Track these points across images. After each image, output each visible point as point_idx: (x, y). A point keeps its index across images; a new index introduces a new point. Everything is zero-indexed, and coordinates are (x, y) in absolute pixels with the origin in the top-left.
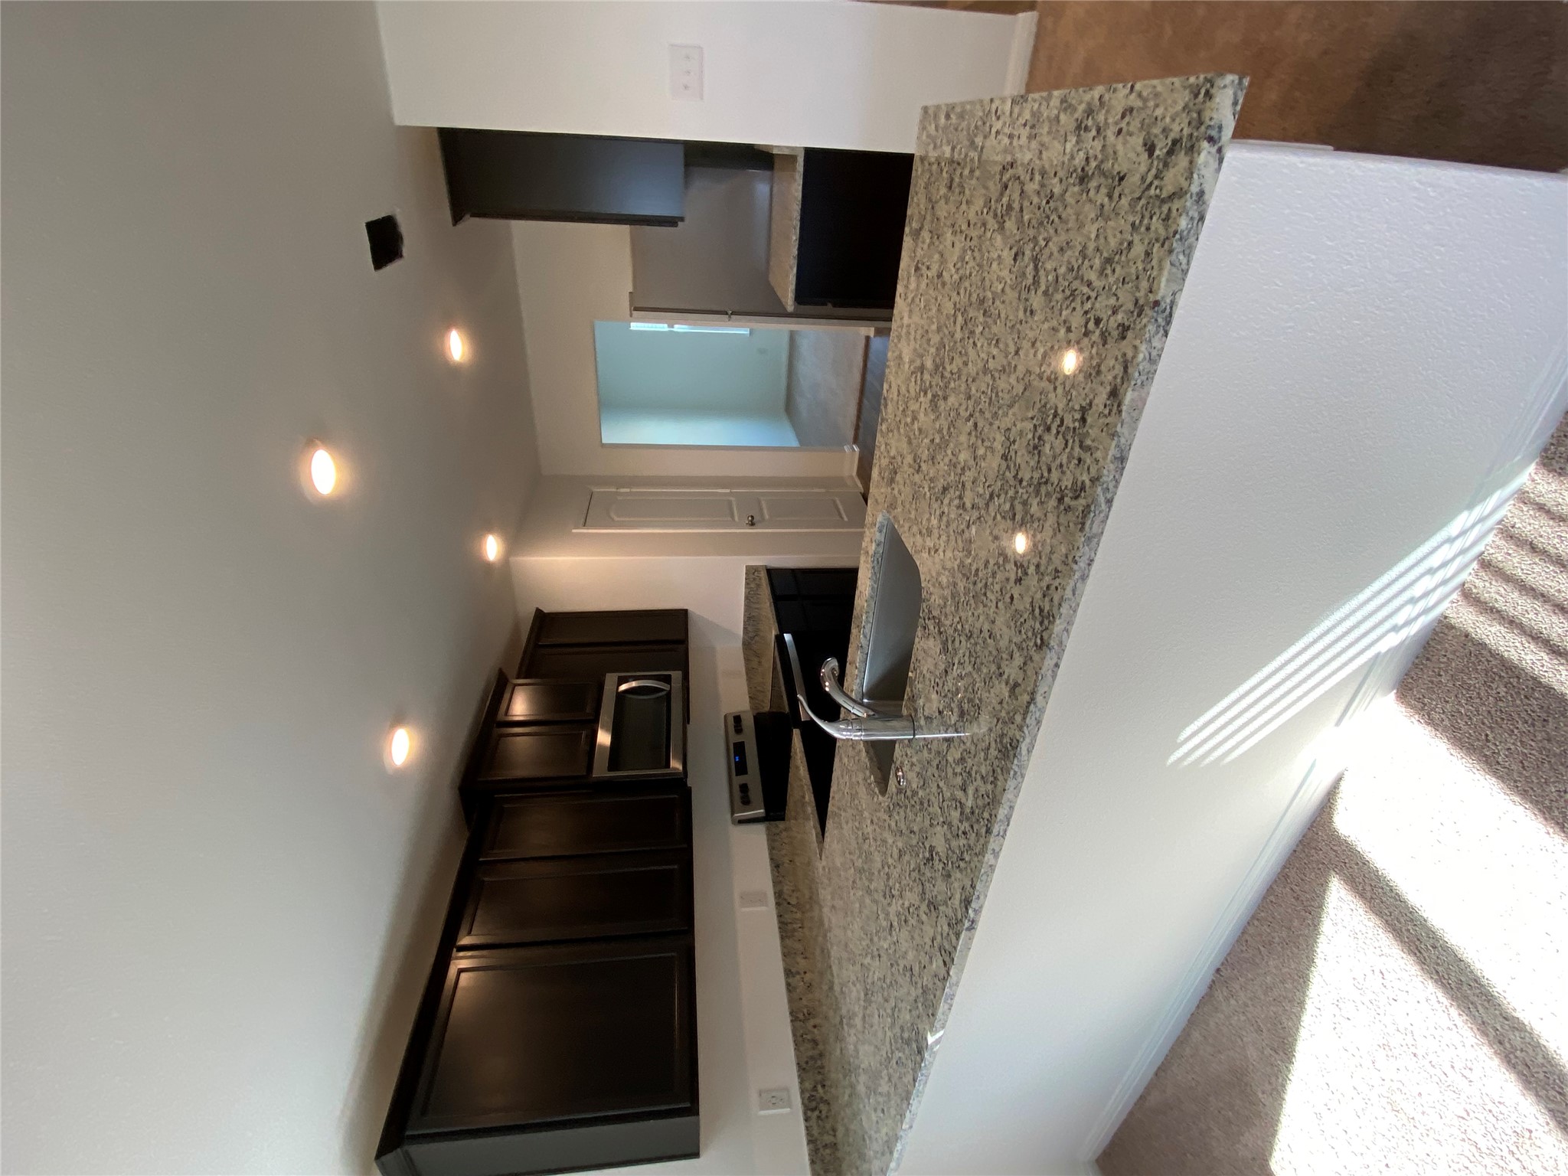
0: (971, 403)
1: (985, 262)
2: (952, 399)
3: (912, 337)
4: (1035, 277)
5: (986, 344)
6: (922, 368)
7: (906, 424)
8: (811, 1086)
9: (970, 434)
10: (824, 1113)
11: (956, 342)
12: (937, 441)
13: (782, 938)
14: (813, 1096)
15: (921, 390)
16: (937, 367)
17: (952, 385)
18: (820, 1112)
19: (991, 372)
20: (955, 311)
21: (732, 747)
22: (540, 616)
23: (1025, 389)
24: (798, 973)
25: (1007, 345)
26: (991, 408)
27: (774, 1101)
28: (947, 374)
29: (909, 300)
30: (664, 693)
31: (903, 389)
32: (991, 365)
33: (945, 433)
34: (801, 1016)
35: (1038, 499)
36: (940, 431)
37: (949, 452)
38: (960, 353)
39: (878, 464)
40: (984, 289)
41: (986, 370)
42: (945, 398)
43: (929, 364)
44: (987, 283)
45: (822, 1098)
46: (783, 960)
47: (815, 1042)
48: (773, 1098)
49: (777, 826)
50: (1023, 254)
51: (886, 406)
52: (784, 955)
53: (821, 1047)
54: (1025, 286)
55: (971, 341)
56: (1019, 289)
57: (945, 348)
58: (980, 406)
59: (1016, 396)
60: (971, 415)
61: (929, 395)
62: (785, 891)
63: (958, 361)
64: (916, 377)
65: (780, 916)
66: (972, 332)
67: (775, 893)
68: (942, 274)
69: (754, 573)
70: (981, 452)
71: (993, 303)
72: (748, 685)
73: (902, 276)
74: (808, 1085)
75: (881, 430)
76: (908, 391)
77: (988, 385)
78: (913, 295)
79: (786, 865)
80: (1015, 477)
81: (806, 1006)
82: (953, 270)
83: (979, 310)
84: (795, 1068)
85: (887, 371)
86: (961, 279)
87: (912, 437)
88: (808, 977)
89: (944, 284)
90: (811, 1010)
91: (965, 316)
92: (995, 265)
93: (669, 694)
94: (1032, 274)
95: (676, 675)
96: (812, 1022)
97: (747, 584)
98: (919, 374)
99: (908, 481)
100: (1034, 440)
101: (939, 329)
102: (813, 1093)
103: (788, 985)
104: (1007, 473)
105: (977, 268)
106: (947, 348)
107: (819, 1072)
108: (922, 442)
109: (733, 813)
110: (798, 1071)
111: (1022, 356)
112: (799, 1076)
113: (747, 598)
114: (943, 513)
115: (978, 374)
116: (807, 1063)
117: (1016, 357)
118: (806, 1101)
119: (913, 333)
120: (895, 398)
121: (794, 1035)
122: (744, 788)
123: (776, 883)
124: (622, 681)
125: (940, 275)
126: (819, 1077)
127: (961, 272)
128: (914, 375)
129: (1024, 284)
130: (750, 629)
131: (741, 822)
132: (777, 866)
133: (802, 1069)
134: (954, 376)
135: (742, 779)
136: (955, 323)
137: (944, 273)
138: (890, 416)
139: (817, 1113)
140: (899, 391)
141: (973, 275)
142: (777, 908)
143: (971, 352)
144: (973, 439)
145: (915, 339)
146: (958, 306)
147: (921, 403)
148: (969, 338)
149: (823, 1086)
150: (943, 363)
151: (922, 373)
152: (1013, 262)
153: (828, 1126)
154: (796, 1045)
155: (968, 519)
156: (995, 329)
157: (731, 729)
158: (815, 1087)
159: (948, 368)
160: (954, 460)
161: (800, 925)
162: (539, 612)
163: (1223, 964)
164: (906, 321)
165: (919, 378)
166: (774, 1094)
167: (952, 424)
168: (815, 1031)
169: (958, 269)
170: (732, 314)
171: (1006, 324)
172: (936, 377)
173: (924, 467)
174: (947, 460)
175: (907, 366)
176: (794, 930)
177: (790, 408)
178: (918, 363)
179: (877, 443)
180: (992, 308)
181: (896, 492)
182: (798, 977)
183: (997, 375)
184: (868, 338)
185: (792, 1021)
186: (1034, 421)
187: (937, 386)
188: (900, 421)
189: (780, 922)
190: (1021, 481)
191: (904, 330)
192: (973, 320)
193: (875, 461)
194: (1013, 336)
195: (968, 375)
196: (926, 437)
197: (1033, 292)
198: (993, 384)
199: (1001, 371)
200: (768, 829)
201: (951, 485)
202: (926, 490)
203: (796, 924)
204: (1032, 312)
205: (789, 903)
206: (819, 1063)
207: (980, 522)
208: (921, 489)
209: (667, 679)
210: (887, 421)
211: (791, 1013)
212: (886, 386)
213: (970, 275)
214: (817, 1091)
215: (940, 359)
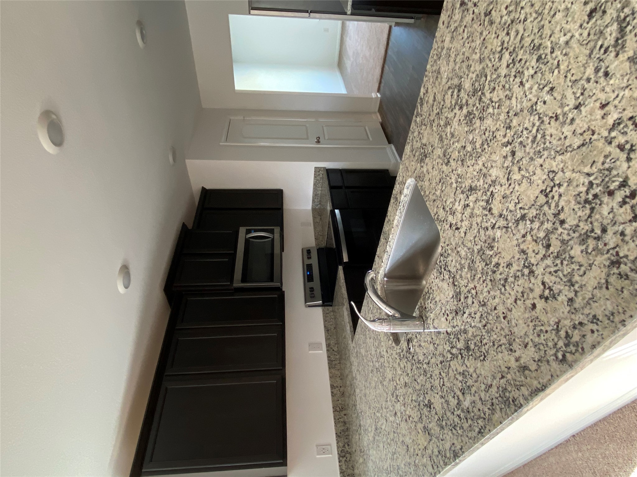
0: (510, 133)
1: (546, 11)
2: (489, 122)
3: (452, 60)
4: (617, 40)
5: (536, 87)
6: (459, 87)
7: (439, 125)
8: (342, 445)
9: (505, 157)
10: (348, 458)
11: (499, 76)
12: (469, 148)
13: (329, 368)
14: (343, 450)
15: (456, 103)
16: (475, 91)
17: (491, 110)
18: (347, 458)
19: (539, 114)
20: (502, 49)
21: (305, 267)
22: (205, 192)
23: (583, 145)
24: (337, 387)
25: (564, 96)
26: (534, 146)
27: (324, 451)
28: (486, 100)
29: (452, 28)
30: (270, 239)
31: (439, 97)
32: (540, 107)
33: (478, 146)
34: (338, 409)
35: (583, 247)
36: (473, 142)
37: (480, 163)
38: (504, 87)
39: (411, 144)
40: (541, 36)
41: (532, 110)
42: (481, 119)
43: (467, 85)
44: (547, 31)
45: (347, 451)
46: (330, 380)
47: (345, 423)
48: (323, 449)
49: (328, 309)
50: (604, 12)
51: (422, 105)
52: (331, 377)
53: (347, 425)
54: (601, 47)
55: (518, 80)
56: (592, 44)
57: (486, 78)
58: (521, 139)
59: (570, 146)
60: (509, 143)
61: (465, 111)
62: (331, 343)
63: (500, 94)
64: (453, 92)
65: (328, 357)
66: (520, 73)
67: (326, 345)
68: (490, 13)
69: (319, 171)
70: (516, 176)
71: (552, 53)
72: (315, 231)
73: (447, 6)
74: (341, 444)
75: (416, 120)
76: (444, 100)
77: (534, 125)
78: (456, 25)
79: (332, 330)
80: (556, 215)
81: (341, 404)
82: (505, 12)
83: (531, 54)
84: (334, 436)
85: (425, 79)
86: (512, 22)
87: (444, 136)
88: (342, 389)
89: (491, 23)
90: (343, 406)
91: (514, 55)
92: (559, 16)
93: (273, 240)
94: (614, 35)
95: (277, 230)
96: (344, 412)
97: (315, 177)
98: (456, 91)
99: (436, 167)
100: (587, 194)
101: (481, 60)
102: (343, 449)
103: (332, 393)
104: (546, 208)
105: (534, 15)
106: (489, 78)
107: (347, 438)
108: (453, 144)
109: (306, 302)
110: (336, 437)
111: (584, 113)
112: (337, 440)
113: (314, 184)
114: (468, 205)
115: (522, 110)
116: (341, 433)
117: (576, 111)
118: (340, 453)
119: (453, 56)
120: (431, 101)
121: (335, 419)
122: (312, 289)
123: (327, 339)
124: (248, 232)
125: (488, 14)
126: (346, 441)
127: (512, 15)
128: (451, 90)
129: (600, 43)
130: (316, 200)
131: (309, 306)
132: (328, 331)
133: (338, 436)
134: (494, 104)
135: (311, 284)
136: (500, 59)
137: (493, 12)
138: (425, 115)
139: (345, 458)
140: (435, 98)
141: (529, 21)
142: (327, 353)
143: (516, 89)
144: (508, 163)
145: (455, 61)
146: (505, 45)
147: (455, 114)
148: (515, 76)
149: (348, 445)
150: (482, 89)
151: (459, 91)
152: (586, 18)
153: (350, 465)
154: (335, 424)
155: (494, 222)
156: (549, 77)
157: (305, 257)
158: (344, 445)
159: (488, 95)
160: (484, 171)
161: (339, 362)
162: (203, 189)
163: (577, 434)
164: (447, 44)
165: (455, 93)
166: (324, 447)
167: (486, 142)
168: (345, 417)
169: (510, 12)
170: (311, 12)
171: (566, 77)
172: (474, 99)
173: (453, 163)
174: (477, 168)
175: (444, 81)
176: (336, 365)
177: (340, 64)
178: (456, 81)
179: (411, 129)
180: (549, 57)
181: (425, 170)
182: (337, 389)
183: (546, 119)
184: (390, 27)
185: (334, 411)
186: (592, 178)
187: (474, 106)
188: (433, 121)
189: (329, 360)
190: (562, 222)
191: (444, 52)
192: (523, 62)
193: (408, 141)
194: (575, 90)
195: (510, 108)
196: (458, 142)
197: (613, 54)
198: (539, 126)
199: (552, 117)
200: (323, 311)
201: (478, 188)
202: (454, 181)
203: (337, 361)
204: (606, 74)
205: (333, 350)
206: (347, 433)
207: (507, 231)
208: (448, 178)
209: (272, 232)
210: (422, 116)
211: (333, 408)
212: (422, 90)
213: (525, 20)
214: (345, 447)
215: (480, 85)
